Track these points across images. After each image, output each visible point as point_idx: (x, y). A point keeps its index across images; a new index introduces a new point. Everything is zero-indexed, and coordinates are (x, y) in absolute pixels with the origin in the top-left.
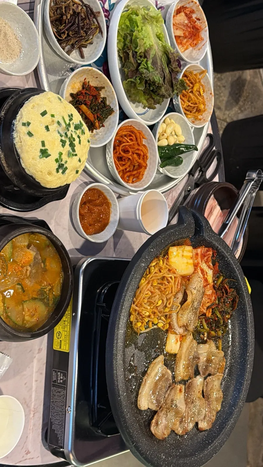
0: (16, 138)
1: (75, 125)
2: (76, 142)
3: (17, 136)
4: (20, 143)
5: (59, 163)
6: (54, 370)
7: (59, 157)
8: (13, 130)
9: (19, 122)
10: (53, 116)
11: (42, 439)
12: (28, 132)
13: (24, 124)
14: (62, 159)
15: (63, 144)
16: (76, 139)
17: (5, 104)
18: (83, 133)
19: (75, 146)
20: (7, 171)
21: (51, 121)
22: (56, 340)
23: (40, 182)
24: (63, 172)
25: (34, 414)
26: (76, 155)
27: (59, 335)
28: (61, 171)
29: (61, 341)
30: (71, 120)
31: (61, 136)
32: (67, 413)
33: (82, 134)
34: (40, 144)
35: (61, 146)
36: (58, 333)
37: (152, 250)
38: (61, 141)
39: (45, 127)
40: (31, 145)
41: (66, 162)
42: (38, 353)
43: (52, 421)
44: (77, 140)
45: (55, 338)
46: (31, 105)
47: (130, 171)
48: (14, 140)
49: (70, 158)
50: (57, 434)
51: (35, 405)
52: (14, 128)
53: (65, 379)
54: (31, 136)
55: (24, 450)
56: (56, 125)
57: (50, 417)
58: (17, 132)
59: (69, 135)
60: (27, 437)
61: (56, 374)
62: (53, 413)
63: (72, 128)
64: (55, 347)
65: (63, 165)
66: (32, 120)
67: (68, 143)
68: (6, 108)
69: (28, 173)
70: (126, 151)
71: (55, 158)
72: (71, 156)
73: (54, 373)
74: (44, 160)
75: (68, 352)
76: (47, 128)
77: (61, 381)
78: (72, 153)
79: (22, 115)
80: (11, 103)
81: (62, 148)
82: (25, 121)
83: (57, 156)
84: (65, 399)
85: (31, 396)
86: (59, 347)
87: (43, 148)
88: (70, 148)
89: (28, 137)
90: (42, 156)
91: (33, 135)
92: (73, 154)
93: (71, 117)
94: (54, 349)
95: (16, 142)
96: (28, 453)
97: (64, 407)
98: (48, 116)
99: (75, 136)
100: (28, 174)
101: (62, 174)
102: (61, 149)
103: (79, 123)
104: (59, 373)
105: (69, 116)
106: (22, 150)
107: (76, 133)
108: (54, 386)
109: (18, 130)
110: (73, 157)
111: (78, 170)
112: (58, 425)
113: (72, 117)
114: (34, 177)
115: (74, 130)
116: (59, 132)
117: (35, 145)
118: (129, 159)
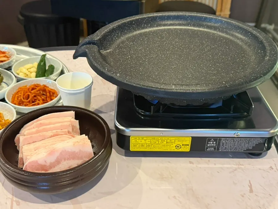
6: (206, 150)
11: (259, 158)
22: (182, 149)
25: (241, 165)
27: (178, 147)
29: (183, 145)
32: (240, 136)
36: (176, 148)
37: (106, 69)
42: (193, 164)
43: (245, 149)
45: (180, 150)
50: (256, 144)
51: (234, 165)
53: (212, 140)
55: (270, 171)
57: (243, 151)
60: (260, 169)
61: (209, 148)
62: (239, 149)
64: (188, 149)
73: (208, 150)
75: (191, 138)
77: (214, 143)
84: (228, 139)
85: (228, 168)
86: (188, 146)
94: (189, 150)
96: (271, 168)
97: (235, 139)
104: (208, 145)
108: (218, 149)
112: (248, 144)
118: (35, 96)
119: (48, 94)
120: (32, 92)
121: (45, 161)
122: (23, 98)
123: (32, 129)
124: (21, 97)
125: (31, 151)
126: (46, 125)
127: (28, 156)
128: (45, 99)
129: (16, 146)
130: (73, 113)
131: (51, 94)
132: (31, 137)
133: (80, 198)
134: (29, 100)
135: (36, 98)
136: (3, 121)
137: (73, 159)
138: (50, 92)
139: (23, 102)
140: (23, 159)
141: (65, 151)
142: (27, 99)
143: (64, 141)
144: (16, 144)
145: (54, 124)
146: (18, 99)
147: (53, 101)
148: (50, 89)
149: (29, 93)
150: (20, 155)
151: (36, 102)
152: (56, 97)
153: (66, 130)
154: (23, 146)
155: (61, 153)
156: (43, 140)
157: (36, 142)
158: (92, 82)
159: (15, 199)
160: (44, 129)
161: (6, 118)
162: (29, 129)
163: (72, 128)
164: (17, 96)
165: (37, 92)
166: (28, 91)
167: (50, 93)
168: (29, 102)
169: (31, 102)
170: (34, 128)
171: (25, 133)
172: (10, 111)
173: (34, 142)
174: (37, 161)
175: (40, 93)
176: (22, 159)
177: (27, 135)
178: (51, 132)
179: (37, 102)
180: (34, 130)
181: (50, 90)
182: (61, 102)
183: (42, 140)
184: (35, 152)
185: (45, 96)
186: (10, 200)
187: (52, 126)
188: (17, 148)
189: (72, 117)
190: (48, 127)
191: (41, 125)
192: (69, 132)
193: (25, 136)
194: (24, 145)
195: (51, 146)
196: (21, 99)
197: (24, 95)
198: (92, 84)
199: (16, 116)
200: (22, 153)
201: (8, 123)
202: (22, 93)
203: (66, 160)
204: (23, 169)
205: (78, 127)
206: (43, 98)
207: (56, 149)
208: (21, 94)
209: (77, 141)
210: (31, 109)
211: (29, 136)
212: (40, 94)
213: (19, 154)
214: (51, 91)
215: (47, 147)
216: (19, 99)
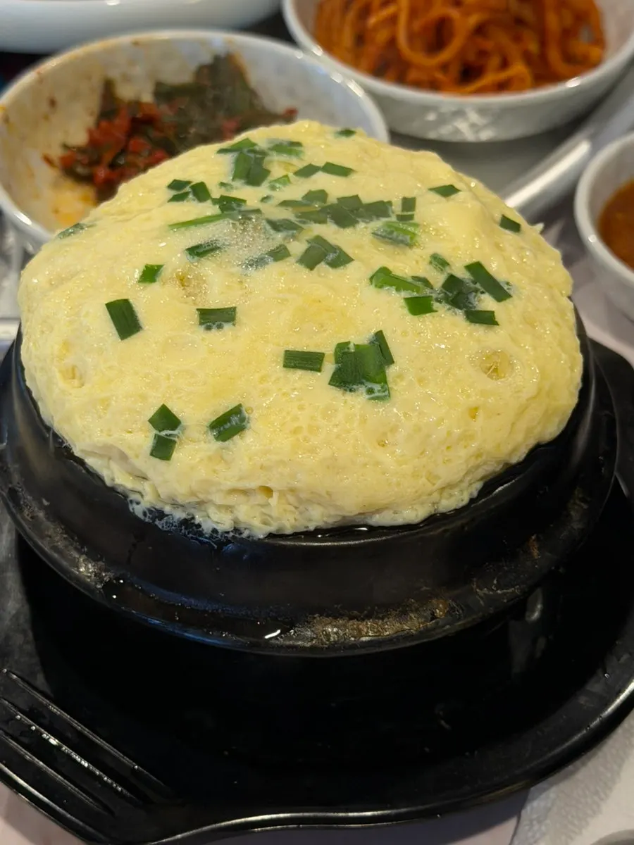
0: (236, 521)
1: (236, 176)
2: (336, 188)
3: (229, 508)
4: (274, 501)
5: (438, 300)
7: (398, 290)
8: (188, 523)
9: (145, 478)
10: (151, 274)
12: (211, 436)
13: (163, 449)
14: (416, 278)
15: (331, 256)
16: (314, 188)
17: (36, 544)
18: (292, 147)
19: (356, 198)
20: (429, 624)
21: (176, 289)
23: (532, 442)
24: (500, 292)
26: (409, 204)
28: (486, 302)
30: (200, 192)
31: (279, 254)
33: (297, 154)
34: (299, 377)
35: (340, 270)
38: (311, 266)
39: (209, 328)
40: (296, 431)
41: (439, 262)
44: (322, 181)
46: (61, 383)
47: (543, 43)
48: (245, 535)
49: (422, 238)
52: (179, 515)
54: (243, 419)
56: (208, 268)
58: (201, 504)
59: (287, 214)
63: (250, 195)
65: (452, 282)
66: (144, 397)
67: (329, 232)
68: (60, 544)
69: (465, 499)
70: (438, 36)
71: (406, 311)
72: (411, 229)
74: (400, 376)
76: (213, 318)
78: (393, 219)
79: (108, 452)
80: (42, 507)
81: (350, 266)
82: (144, 438)
83: (394, 300)
87: (329, 367)
88: (361, 225)
89: (245, 445)
90: (377, 387)
91: (237, 411)
92: (402, 218)
93: (188, 189)
95: (265, 523)
98: (144, 301)
99: (297, 190)
100: (472, 501)
101: (507, 303)
102: (355, 274)
103: (229, 159)
105: (176, 199)
106: (316, 498)
107: (285, 180)
109: (193, 494)
110: (416, 219)
111: (498, 217)
113: (189, 183)
114: (493, 467)
115: (263, 190)
116: (258, 263)
117: (301, 408)
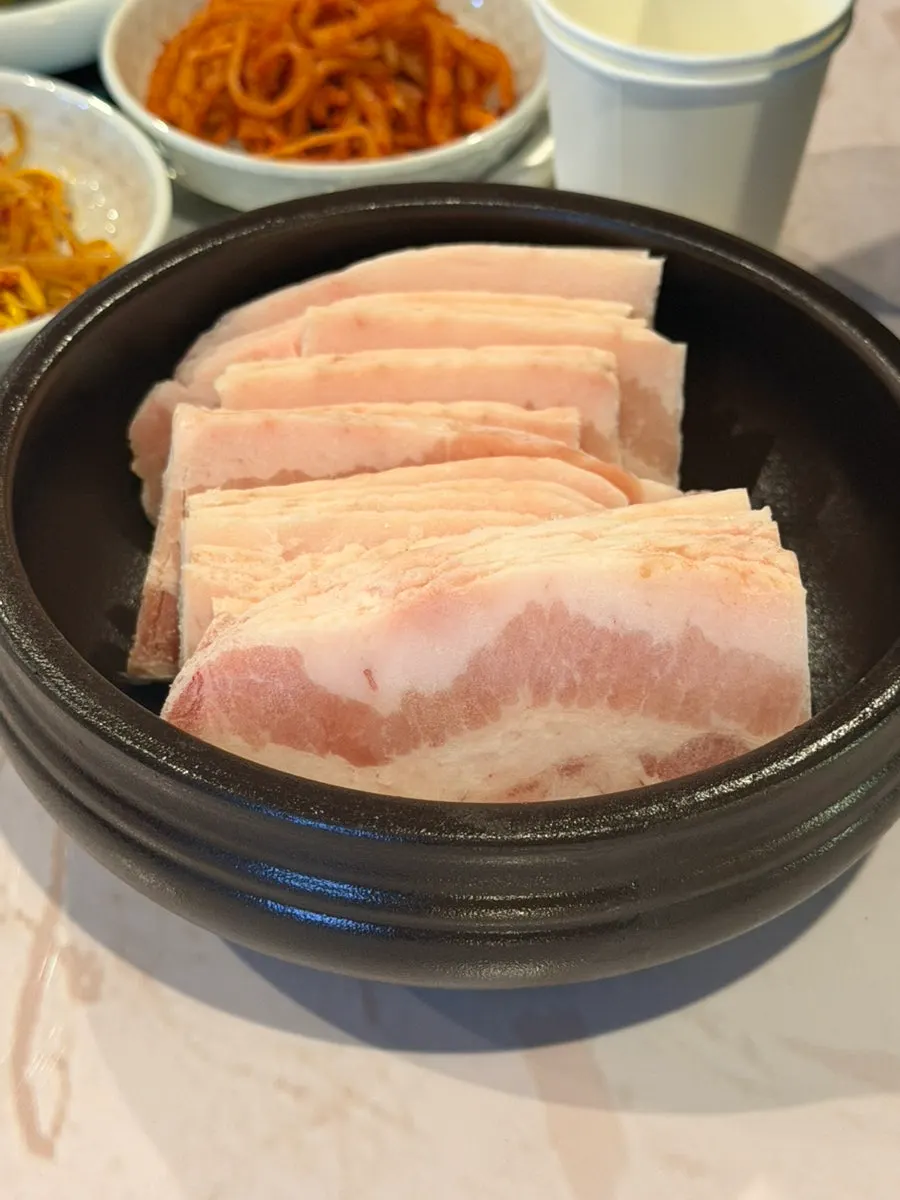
118: (335, 79)
119: (442, 79)
120: (323, 36)
121: (368, 673)
122: (244, 82)
123: (280, 353)
124: (224, 69)
125: (248, 559)
126: (406, 346)
127: (222, 592)
128: (412, 118)
129: (136, 483)
130: (643, 268)
131: (468, 80)
132: (269, 425)
133: (613, 1051)
134: (287, 100)
135: (340, 97)
136: (65, 249)
137: (614, 702)
138: (457, 61)
139: (236, 116)
140: (176, 617)
141: (558, 612)
142: (272, 96)
143: (546, 514)
144: (135, 466)
145: (471, 344)
146: (199, 84)
147: (473, 140)
148: (463, 35)
149: (295, 49)
150: (157, 572)
151: (335, 127)
152: (501, 112)
153: (572, 417)
154: (193, 500)
155: (516, 632)
156: (367, 477)
157: (299, 477)
158: (847, 19)
159: (66, 932)
160: (382, 372)
161: (85, 229)
162: (257, 356)
163: (622, 405)
164: (193, 54)
165: (354, 48)
166: (287, 28)
167: (455, 73)
168: (285, 121)
169: (298, 122)
170: (298, 351)
171: (222, 385)
172: (124, 177)
173: (285, 478)
174: (293, 658)
175: (380, 57)
176: (170, 602)
177: (240, 405)
178: (436, 407)
179: (350, 129)
180: (300, 369)
181: (460, 44)
182: (537, 157)
183: (360, 470)
184: (288, 569)
185: (416, 95)
186: (27, 937)
187: (456, 358)
188: (146, 497)
189: (629, 308)
190: (424, 359)
191: (363, 332)
192: (588, 439)
193: (217, 405)
194: (200, 489)
195: (433, 541)
196: (224, 89)
197: (249, 54)
198: (844, 35)
199: (170, 228)
200: (178, 561)
201: (102, 268)
202: (241, 36)
203: (554, 704)
204: (165, 714)
205: (672, 401)
206: (398, 102)
207: (479, 581)
208: (228, 46)
209: (676, 541)
210: (289, 181)
211: (250, 418)
212: (377, 69)
213: (155, 562)
214: (474, 52)
215: (393, 546)
216: (212, 82)
